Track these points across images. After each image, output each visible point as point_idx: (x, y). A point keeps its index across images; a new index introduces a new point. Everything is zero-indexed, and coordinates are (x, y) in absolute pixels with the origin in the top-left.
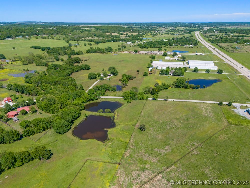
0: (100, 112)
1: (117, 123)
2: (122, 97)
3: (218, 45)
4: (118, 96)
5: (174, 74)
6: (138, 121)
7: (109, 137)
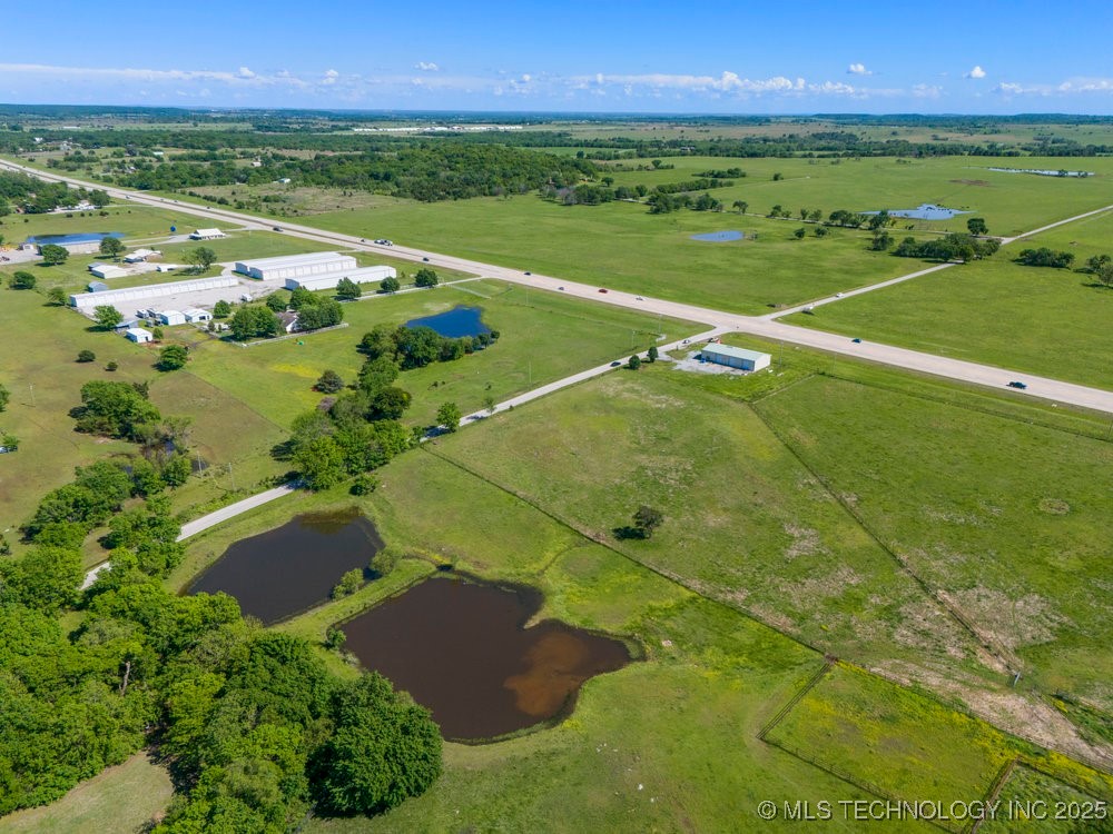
0: (348, 593)
1: (510, 574)
2: (282, 491)
3: (191, 194)
4: (242, 493)
5: (308, 324)
6: (559, 522)
7: (609, 631)
